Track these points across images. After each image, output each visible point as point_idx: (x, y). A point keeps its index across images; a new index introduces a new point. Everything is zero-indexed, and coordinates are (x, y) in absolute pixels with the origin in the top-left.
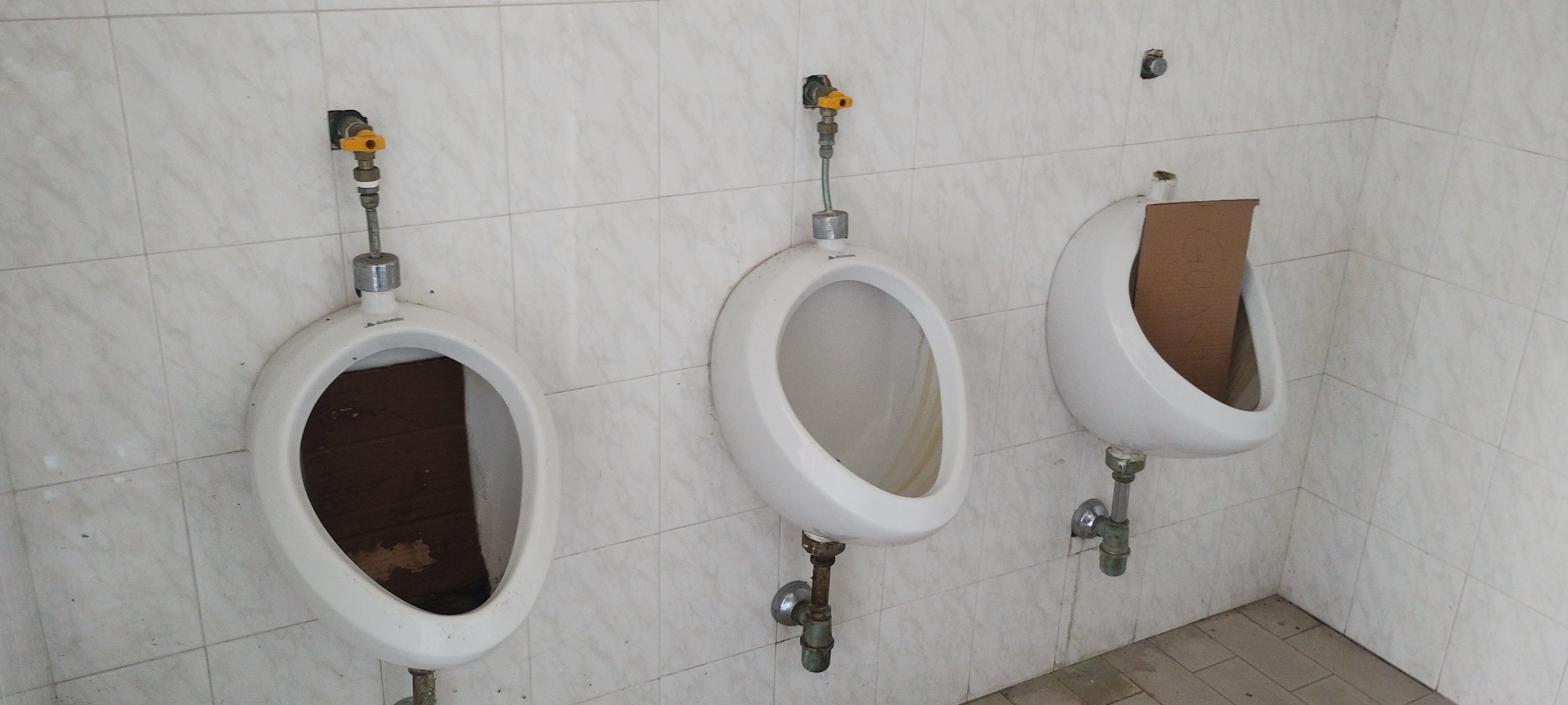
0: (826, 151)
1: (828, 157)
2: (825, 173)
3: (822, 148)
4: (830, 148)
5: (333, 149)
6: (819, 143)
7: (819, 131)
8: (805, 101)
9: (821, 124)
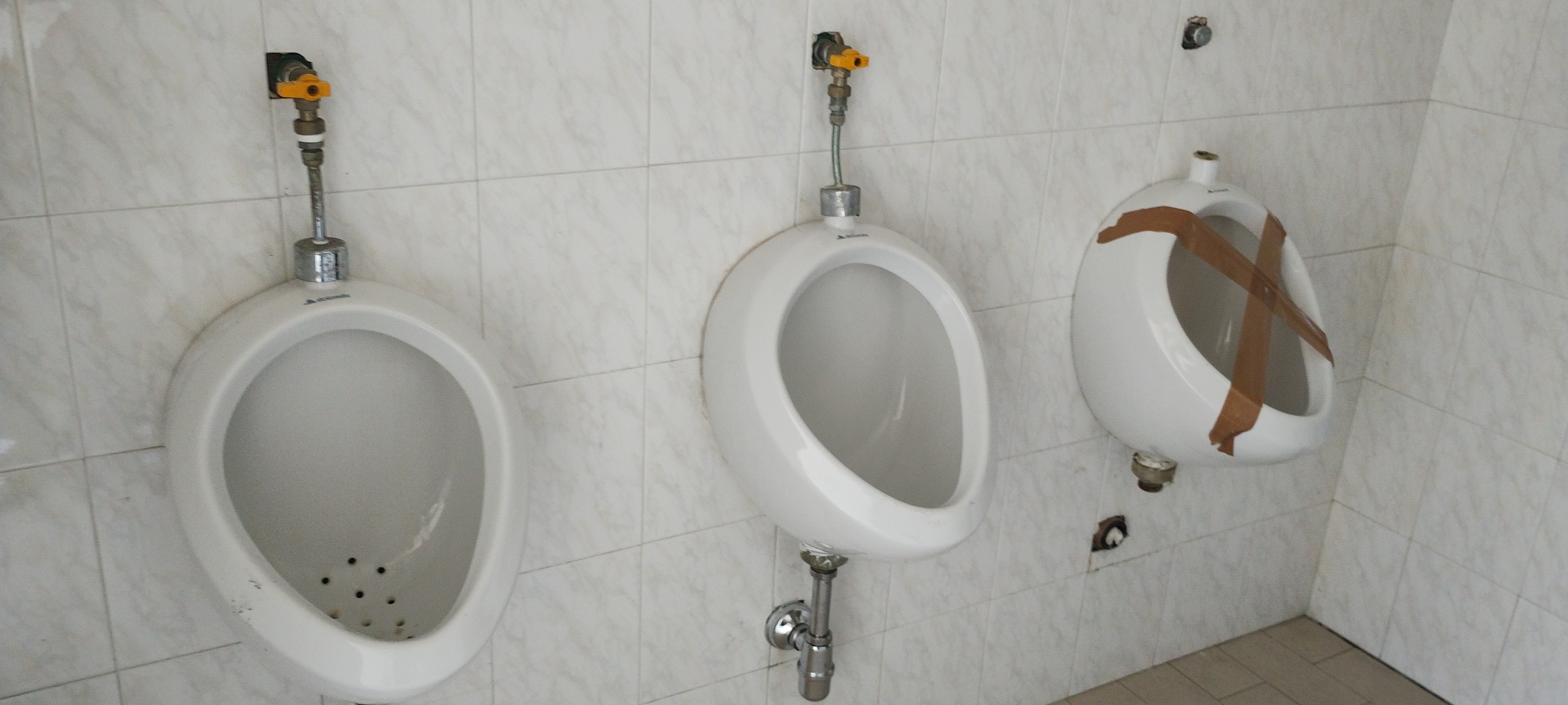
0: (838, 117)
1: (839, 124)
2: (836, 142)
3: (833, 114)
4: (842, 114)
5: (271, 98)
6: (830, 108)
7: (830, 94)
8: (815, 61)
9: (832, 87)
